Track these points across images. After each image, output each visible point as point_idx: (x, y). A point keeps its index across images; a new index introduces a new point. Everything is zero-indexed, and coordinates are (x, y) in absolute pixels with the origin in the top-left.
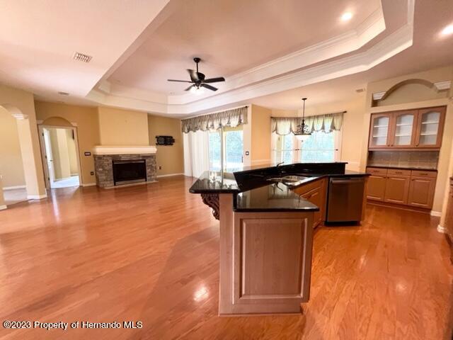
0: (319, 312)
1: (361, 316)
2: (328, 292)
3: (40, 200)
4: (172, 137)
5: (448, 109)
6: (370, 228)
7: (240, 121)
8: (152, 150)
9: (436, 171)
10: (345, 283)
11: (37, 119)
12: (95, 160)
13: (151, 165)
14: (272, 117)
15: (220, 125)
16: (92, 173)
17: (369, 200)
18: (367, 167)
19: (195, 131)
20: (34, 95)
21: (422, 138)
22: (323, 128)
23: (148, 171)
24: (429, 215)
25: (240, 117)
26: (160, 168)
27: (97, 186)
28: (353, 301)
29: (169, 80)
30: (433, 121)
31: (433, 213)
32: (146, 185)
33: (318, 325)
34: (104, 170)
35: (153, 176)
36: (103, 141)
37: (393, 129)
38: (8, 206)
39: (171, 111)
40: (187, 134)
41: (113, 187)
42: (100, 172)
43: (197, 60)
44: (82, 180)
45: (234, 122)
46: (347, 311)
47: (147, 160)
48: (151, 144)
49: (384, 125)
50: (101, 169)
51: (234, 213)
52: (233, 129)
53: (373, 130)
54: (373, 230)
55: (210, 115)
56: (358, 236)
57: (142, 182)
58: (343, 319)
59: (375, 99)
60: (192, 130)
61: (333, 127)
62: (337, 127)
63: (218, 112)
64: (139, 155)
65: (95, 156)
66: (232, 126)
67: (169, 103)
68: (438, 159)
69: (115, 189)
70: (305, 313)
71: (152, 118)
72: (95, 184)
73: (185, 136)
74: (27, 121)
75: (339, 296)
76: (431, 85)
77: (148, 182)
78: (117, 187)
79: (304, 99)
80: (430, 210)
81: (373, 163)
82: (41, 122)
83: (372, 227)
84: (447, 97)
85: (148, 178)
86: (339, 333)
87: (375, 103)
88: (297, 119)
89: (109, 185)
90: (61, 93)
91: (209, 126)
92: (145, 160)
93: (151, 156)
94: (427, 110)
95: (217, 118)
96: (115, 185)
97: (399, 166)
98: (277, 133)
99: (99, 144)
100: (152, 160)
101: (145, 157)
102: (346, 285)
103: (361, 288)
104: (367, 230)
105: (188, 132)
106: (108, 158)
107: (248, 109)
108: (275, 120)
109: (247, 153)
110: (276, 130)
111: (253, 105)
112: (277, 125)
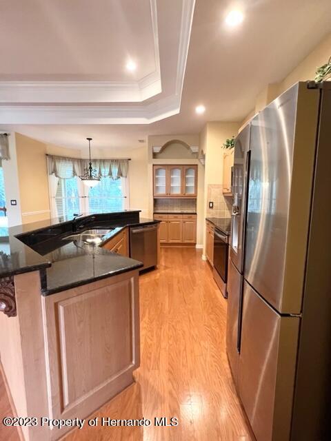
0: (149, 370)
1: (180, 352)
2: (151, 345)
5: (199, 167)
6: (165, 269)
9: (196, 214)
10: (161, 328)
14: (47, 155)
17: (162, 244)
18: (154, 213)
21: (187, 188)
22: (110, 174)
24: (195, 248)
28: (171, 342)
30: (191, 176)
31: (198, 246)
33: (152, 384)
37: (169, 180)
46: (170, 354)
49: (162, 175)
51: (43, 298)
53: (155, 180)
54: (167, 271)
56: (158, 279)
58: (169, 364)
59: (155, 151)
61: (120, 174)
62: (124, 174)
68: (196, 205)
70: (137, 380)
75: (159, 343)
76: (188, 148)
79: (90, 139)
80: (195, 244)
81: (157, 209)
83: (166, 268)
84: (197, 158)
86: (169, 380)
87: (155, 155)
88: (81, 161)
94: (188, 167)
97: (175, 211)
98: (57, 176)
102: (163, 330)
103: (173, 326)
104: (163, 272)
107: (9, 137)
108: (52, 159)
109: (14, 203)
110: (55, 171)
111: (16, 134)
112: (55, 165)
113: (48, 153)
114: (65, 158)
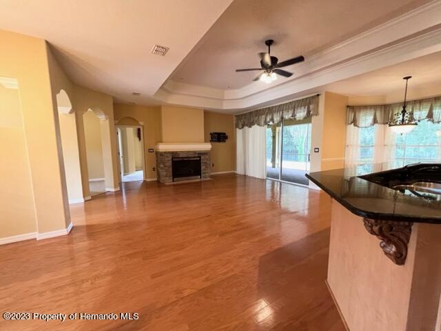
3: (115, 192)
4: (225, 134)
7: (309, 112)
8: (207, 147)
11: (115, 119)
12: (157, 157)
13: (206, 163)
14: (348, 106)
15: (282, 118)
16: (154, 169)
19: (250, 127)
20: (114, 98)
23: (203, 168)
25: (309, 108)
26: (213, 165)
27: (158, 181)
29: (237, 71)
32: (201, 182)
34: (165, 166)
35: (207, 173)
36: (164, 138)
38: (92, 197)
39: (227, 106)
40: (241, 130)
41: (172, 183)
42: (162, 168)
43: (269, 43)
44: (146, 175)
45: (301, 114)
47: (202, 157)
48: (206, 141)
50: (162, 166)
52: (300, 122)
55: (269, 108)
57: (197, 179)
60: (247, 125)
63: (279, 104)
64: (195, 152)
65: (157, 153)
66: (298, 119)
67: (225, 98)
69: (174, 185)
71: (207, 114)
72: (156, 179)
73: (239, 132)
74: (107, 122)
77: (202, 179)
78: (175, 183)
79: (407, 78)
82: (117, 121)
85: (202, 175)
89: (168, 181)
90: (135, 94)
91: (268, 120)
92: (200, 157)
93: (205, 153)
95: (278, 111)
96: (173, 181)
98: (355, 125)
99: (161, 142)
100: (207, 157)
101: (201, 154)
105: (243, 127)
106: (168, 155)
107: (320, 97)
108: (352, 110)
109: (317, 150)
110: (355, 122)
111: (326, 92)
112: (355, 115)
113: (349, 104)
114: (365, 107)
